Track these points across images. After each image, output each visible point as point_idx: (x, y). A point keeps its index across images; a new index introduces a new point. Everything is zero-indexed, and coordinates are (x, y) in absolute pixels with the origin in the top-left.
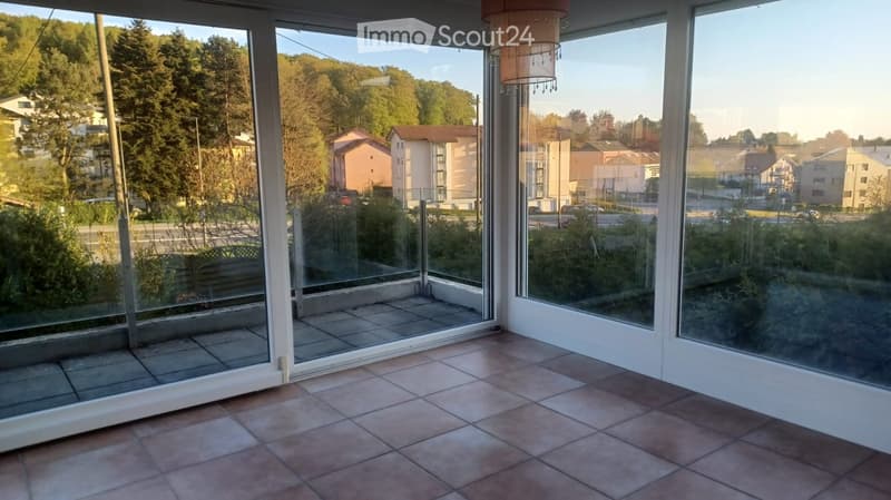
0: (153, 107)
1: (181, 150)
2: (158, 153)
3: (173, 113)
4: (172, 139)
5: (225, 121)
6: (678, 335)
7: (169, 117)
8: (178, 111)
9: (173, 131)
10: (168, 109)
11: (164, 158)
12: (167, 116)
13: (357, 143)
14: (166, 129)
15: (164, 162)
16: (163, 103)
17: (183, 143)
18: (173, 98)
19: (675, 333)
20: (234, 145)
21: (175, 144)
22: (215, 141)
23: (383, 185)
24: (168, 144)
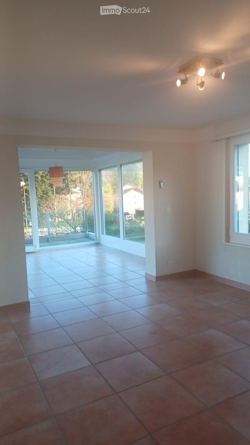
0: (38, 178)
1: (49, 196)
2: (39, 198)
3: (46, 180)
4: (45, 192)
5: (68, 183)
6: (124, 239)
7: (44, 182)
8: (48, 180)
9: (46, 188)
10: (44, 179)
11: (42, 200)
12: (43, 182)
13: (130, 190)
14: (43, 187)
15: (42, 202)
16: (42, 176)
17: (50, 193)
18: (46, 174)
19: (123, 238)
20: (72, 193)
21: (47, 193)
22: (64, 192)
23: (140, 210)
24: (44, 194)
